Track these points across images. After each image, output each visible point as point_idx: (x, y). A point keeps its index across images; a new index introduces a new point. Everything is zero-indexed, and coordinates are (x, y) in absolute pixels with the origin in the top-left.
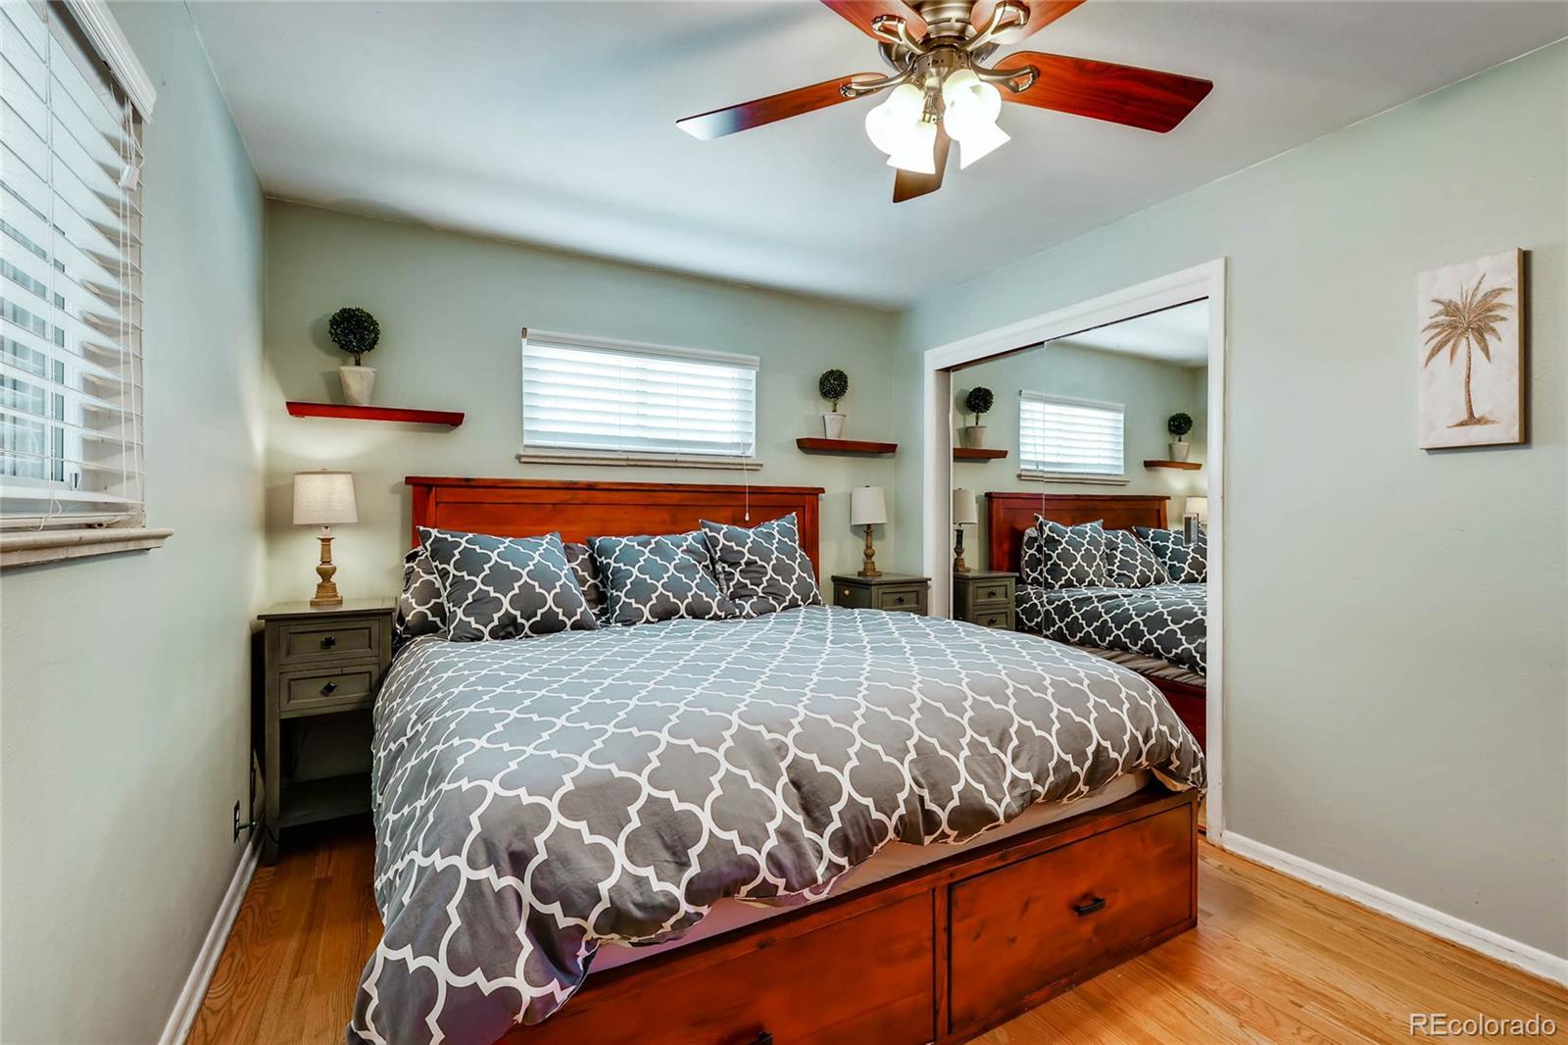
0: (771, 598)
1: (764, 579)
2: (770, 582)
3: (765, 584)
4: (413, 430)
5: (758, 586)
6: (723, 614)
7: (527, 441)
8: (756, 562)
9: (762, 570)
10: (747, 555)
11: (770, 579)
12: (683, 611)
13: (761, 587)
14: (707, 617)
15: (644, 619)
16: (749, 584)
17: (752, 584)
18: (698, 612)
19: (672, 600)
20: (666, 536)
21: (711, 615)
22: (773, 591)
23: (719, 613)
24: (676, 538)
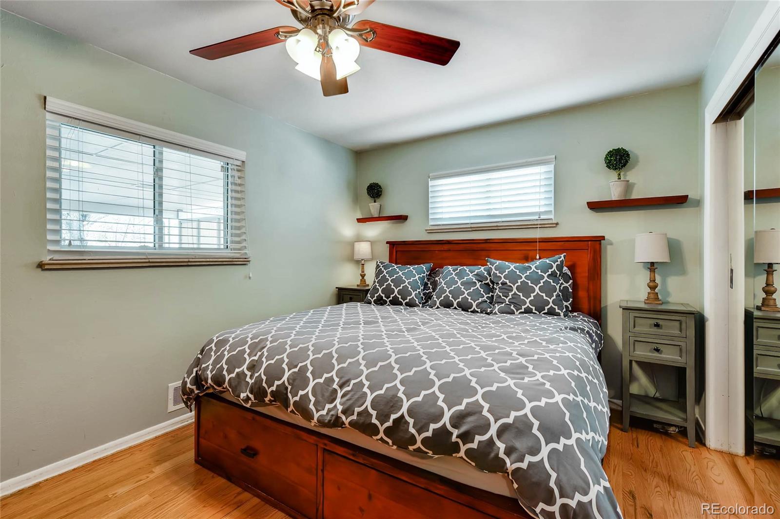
0: (512, 306)
1: (510, 294)
2: (513, 296)
3: (510, 297)
4: (393, 223)
5: (507, 297)
6: (479, 310)
7: (431, 223)
8: (507, 284)
9: (511, 288)
10: (503, 279)
11: (514, 294)
12: (455, 305)
13: (508, 298)
14: (469, 310)
15: (436, 306)
16: (501, 295)
17: (503, 296)
18: (465, 307)
19: (451, 298)
20: (467, 267)
21: (472, 310)
22: (515, 302)
23: (476, 309)
24: (472, 268)
